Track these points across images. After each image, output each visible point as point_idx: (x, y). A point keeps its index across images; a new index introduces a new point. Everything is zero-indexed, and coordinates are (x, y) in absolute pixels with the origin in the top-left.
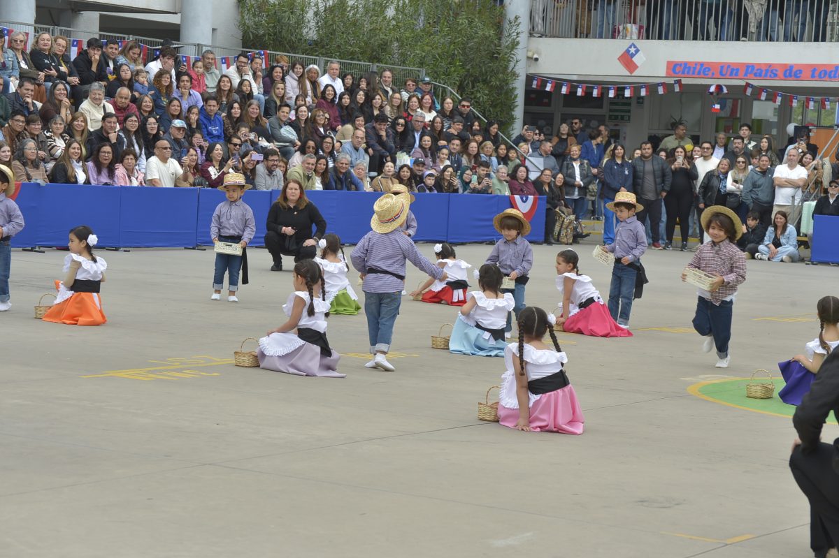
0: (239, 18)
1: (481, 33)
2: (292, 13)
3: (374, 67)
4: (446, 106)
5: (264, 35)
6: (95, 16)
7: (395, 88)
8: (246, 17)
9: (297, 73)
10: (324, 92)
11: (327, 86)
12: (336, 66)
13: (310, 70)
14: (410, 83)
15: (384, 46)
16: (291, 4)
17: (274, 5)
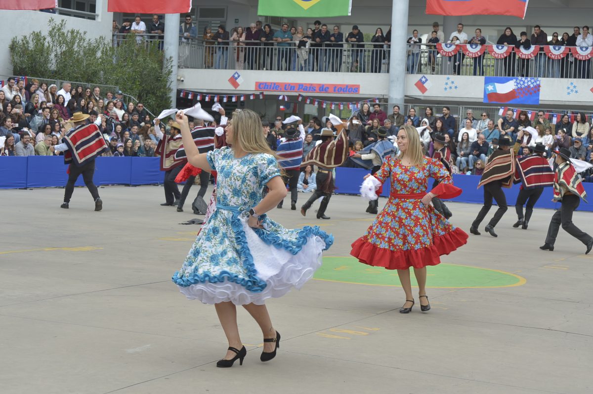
0: (11, 58)
1: (150, 66)
2: (42, 55)
3: (89, 85)
4: (130, 107)
5: (26, 68)
7: (101, 97)
8: (15, 58)
9: (43, 89)
10: (58, 99)
11: (59, 95)
12: (68, 84)
13: (52, 87)
14: (109, 94)
15: (95, 73)
16: (41, 49)
17: (32, 51)
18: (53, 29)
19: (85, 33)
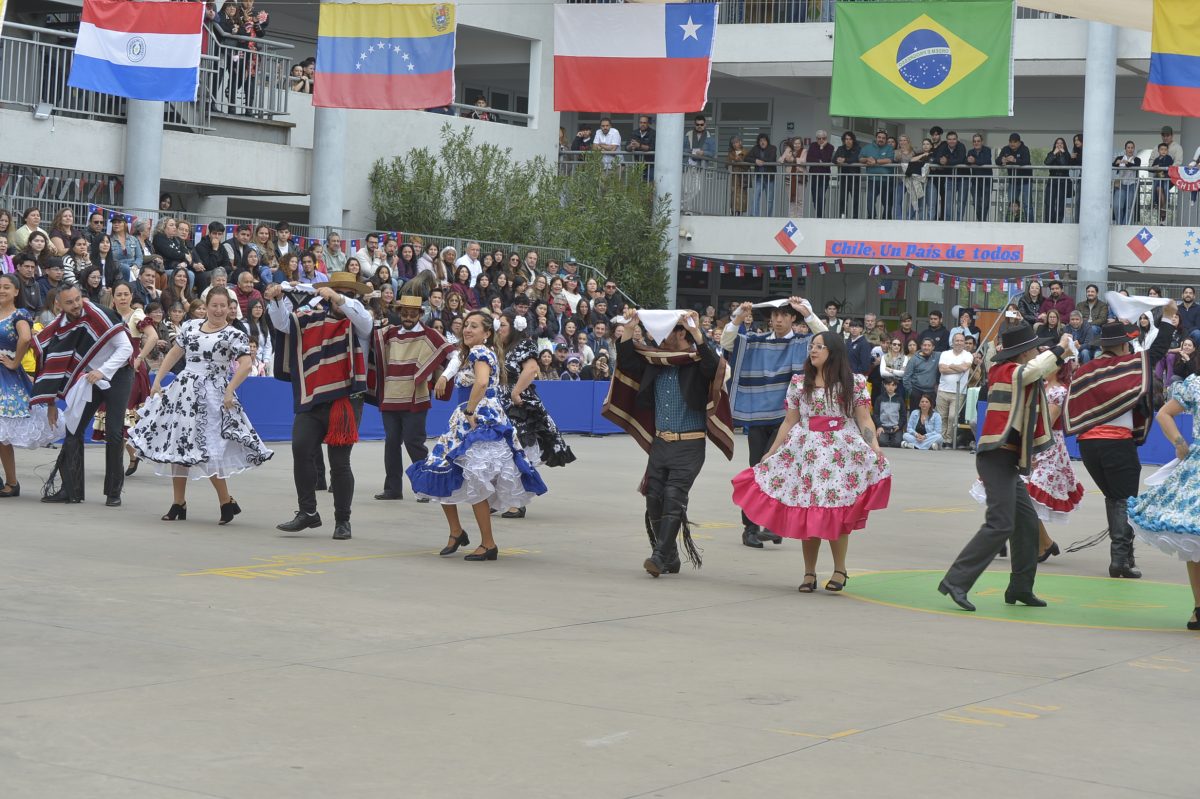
0: (373, 199)
1: (629, 211)
2: (428, 192)
3: (515, 247)
4: (589, 286)
5: (399, 216)
6: (223, 199)
7: (539, 271)
8: (380, 197)
9: (431, 255)
10: (458, 273)
11: (461, 267)
12: (476, 246)
13: (447, 252)
15: (526, 225)
16: (427, 183)
17: (410, 184)
18: (450, 144)
19: (508, 151)
